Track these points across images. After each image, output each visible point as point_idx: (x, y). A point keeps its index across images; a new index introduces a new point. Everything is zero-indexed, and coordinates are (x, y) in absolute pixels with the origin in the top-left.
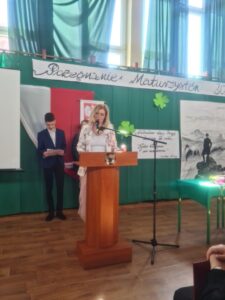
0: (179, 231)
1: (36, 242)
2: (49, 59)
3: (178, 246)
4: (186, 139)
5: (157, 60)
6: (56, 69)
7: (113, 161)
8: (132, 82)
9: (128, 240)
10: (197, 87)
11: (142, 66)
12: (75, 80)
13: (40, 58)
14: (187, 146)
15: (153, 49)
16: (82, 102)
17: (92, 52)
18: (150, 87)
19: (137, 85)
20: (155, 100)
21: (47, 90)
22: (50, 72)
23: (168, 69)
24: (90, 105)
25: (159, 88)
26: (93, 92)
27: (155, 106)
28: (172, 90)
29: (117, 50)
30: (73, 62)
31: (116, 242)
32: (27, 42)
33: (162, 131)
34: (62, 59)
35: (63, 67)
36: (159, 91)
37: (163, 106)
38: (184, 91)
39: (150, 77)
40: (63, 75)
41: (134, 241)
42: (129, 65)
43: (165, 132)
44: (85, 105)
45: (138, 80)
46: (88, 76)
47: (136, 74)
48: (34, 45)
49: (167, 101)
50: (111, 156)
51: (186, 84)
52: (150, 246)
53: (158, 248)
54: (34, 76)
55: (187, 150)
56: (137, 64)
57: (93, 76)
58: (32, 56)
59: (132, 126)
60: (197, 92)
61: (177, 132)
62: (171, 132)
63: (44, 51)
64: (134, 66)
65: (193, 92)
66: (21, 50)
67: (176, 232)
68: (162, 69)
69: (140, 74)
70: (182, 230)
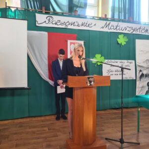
0: (138, 131)
1: (38, 138)
2: (46, 13)
3: (139, 144)
4: (139, 66)
5: (119, 12)
6: (51, 19)
8: (103, 28)
9: (102, 138)
10: (147, 30)
11: (109, 16)
12: (64, 27)
13: (41, 12)
14: (141, 71)
15: (117, 5)
16: (69, 42)
17: (75, 8)
18: (115, 31)
19: (106, 30)
20: (118, 40)
21: (46, 34)
22: (47, 22)
23: (127, 19)
24: (74, 44)
25: (121, 31)
26: (76, 35)
27: (118, 44)
28: (130, 32)
29: (92, 6)
30: (62, 14)
31: (94, 141)
32: (32, 3)
33: (123, 61)
34: (55, 13)
35: (56, 18)
36: (121, 33)
37: (124, 43)
38: (138, 33)
39: (115, 24)
40: (56, 24)
41: (106, 139)
42: (100, 16)
43: (126, 61)
44: (71, 43)
45: (107, 26)
46: (73, 24)
47: (105, 22)
48: (37, 4)
49: (127, 40)
51: (140, 28)
52: (119, 143)
53: (125, 145)
54: (37, 25)
55: (141, 73)
56: (106, 15)
57: (76, 24)
58: (36, 12)
59: (103, 57)
60: (147, 34)
61: (133, 61)
62: (129, 61)
63: (44, 8)
64: (104, 17)
65: (144, 34)
66: (28, 7)
67: (136, 132)
68: (123, 18)
69: (108, 22)
70: (140, 130)
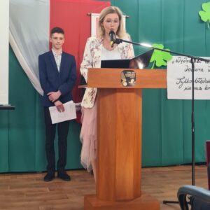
7: (132, 82)
50: (129, 74)
